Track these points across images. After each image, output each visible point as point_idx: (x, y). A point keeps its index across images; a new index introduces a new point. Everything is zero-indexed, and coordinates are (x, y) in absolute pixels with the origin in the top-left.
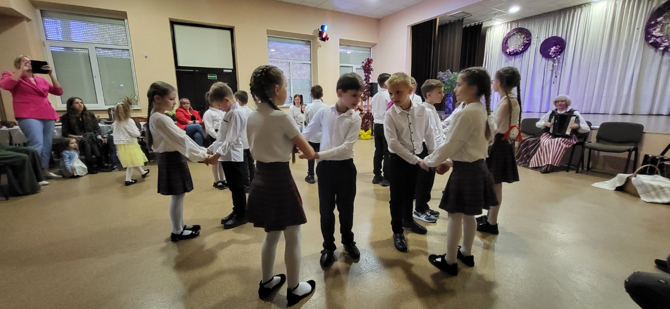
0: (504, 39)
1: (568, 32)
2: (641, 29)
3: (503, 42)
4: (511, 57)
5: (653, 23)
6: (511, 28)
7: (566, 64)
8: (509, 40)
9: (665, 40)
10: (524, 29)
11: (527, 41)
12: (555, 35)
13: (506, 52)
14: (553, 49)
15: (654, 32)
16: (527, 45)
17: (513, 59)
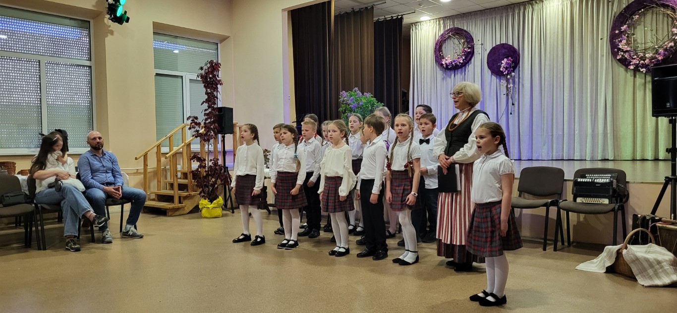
0: (436, 44)
1: (521, 37)
2: (605, 39)
3: (435, 49)
4: (448, 72)
5: (617, 32)
6: (444, 27)
7: (523, 85)
8: (444, 46)
9: (633, 56)
10: (463, 30)
11: (469, 48)
12: (504, 42)
13: (442, 65)
14: (504, 62)
15: (620, 44)
16: (470, 54)
17: (453, 75)
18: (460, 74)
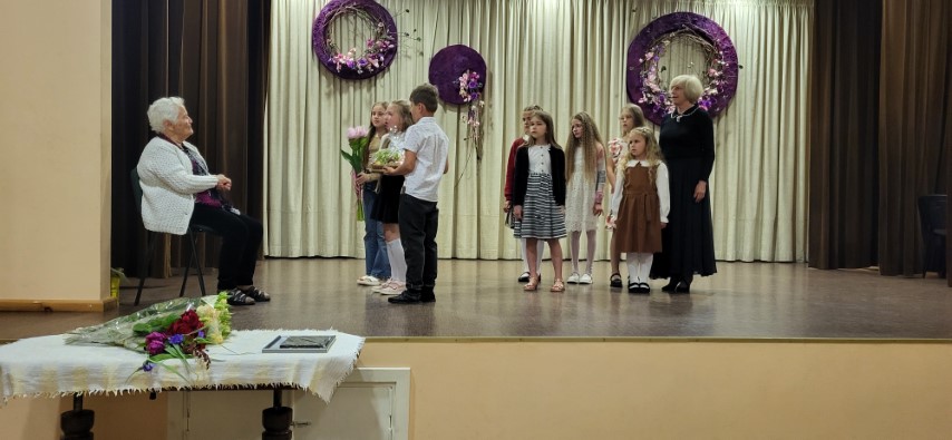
5: (641, 60)
14: (464, 79)
15: (645, 80)
16: (391, 54)
17: (351, 89)
18: (365, 90)
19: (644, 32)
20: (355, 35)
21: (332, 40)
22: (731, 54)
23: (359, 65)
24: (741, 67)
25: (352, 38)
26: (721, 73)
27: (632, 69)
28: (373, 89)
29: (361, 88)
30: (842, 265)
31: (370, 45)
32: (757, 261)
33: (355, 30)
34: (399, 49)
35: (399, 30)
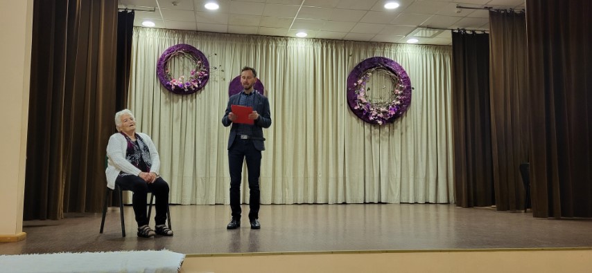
3: (159, 65)
5: (355, 84)
16: (205, 79)
17: (180, 100)
18: (189, 101)
19: (356, 68)
20: (184, 68)
21: (169, 71)
22: (407, 80)
23: (186, 86)
24: (413, 89)
25: (181, 69)
26: (401, 92)
27: (350, 89)
28: (194, 100)
29: (187, 100)
30: (476, 205)
31: (192, 74)
32: (427, 203)
33: (184, 65)
34: (210, 77)
35: (210, 65)
